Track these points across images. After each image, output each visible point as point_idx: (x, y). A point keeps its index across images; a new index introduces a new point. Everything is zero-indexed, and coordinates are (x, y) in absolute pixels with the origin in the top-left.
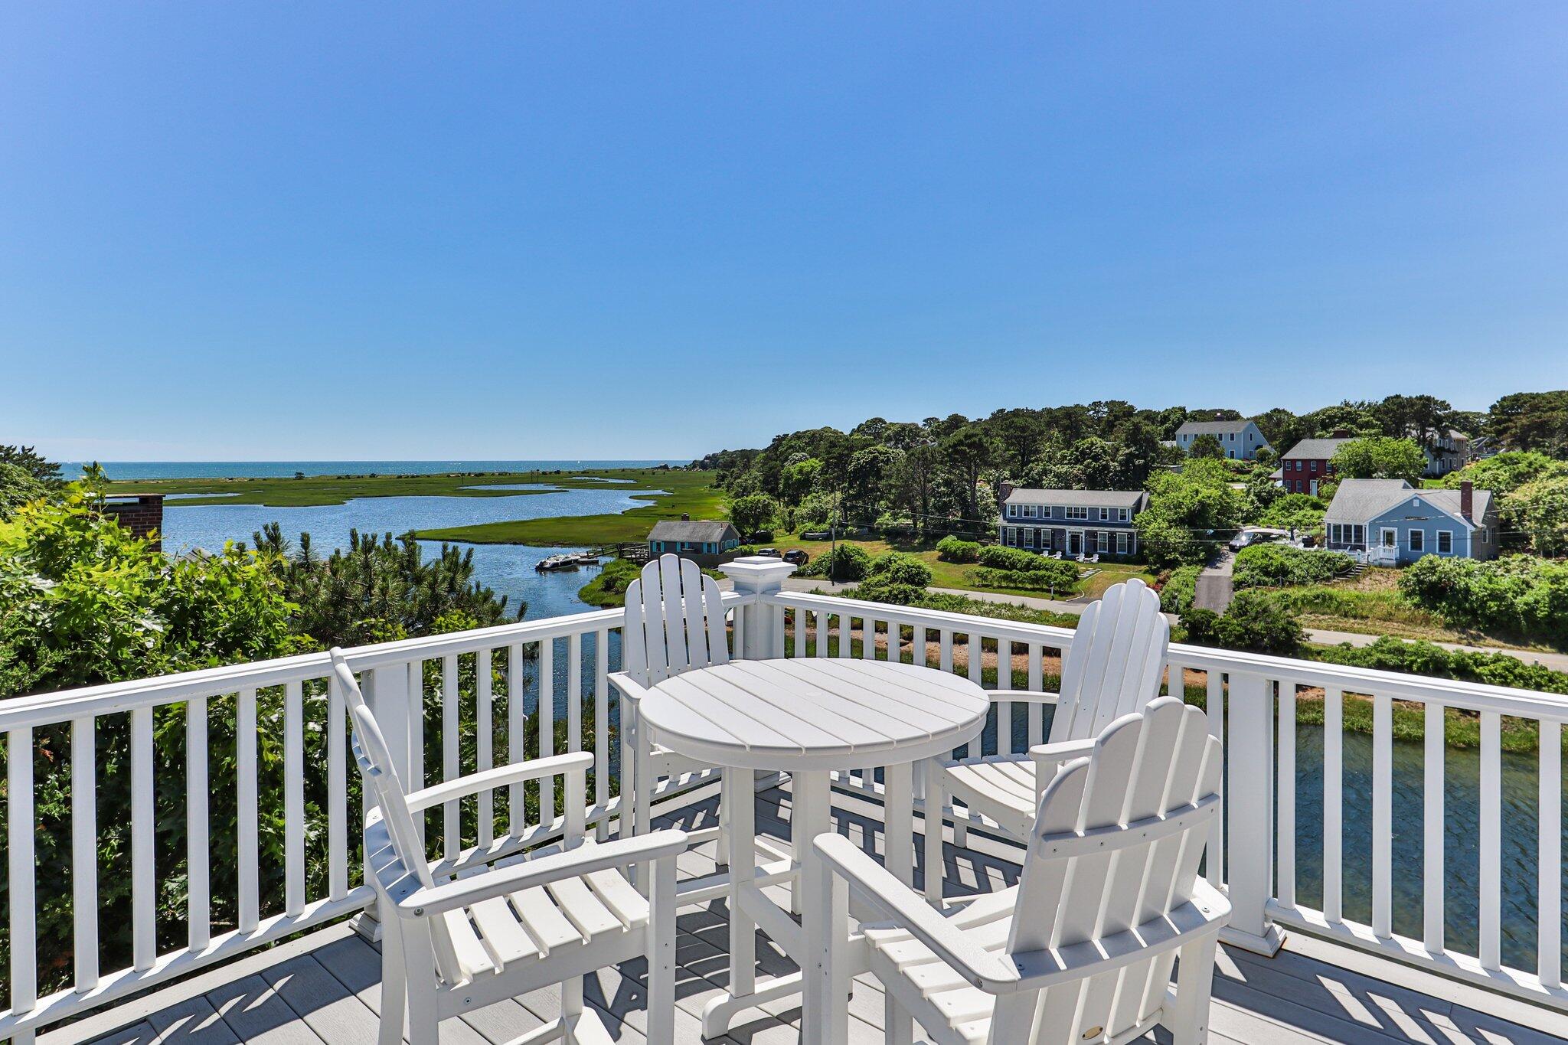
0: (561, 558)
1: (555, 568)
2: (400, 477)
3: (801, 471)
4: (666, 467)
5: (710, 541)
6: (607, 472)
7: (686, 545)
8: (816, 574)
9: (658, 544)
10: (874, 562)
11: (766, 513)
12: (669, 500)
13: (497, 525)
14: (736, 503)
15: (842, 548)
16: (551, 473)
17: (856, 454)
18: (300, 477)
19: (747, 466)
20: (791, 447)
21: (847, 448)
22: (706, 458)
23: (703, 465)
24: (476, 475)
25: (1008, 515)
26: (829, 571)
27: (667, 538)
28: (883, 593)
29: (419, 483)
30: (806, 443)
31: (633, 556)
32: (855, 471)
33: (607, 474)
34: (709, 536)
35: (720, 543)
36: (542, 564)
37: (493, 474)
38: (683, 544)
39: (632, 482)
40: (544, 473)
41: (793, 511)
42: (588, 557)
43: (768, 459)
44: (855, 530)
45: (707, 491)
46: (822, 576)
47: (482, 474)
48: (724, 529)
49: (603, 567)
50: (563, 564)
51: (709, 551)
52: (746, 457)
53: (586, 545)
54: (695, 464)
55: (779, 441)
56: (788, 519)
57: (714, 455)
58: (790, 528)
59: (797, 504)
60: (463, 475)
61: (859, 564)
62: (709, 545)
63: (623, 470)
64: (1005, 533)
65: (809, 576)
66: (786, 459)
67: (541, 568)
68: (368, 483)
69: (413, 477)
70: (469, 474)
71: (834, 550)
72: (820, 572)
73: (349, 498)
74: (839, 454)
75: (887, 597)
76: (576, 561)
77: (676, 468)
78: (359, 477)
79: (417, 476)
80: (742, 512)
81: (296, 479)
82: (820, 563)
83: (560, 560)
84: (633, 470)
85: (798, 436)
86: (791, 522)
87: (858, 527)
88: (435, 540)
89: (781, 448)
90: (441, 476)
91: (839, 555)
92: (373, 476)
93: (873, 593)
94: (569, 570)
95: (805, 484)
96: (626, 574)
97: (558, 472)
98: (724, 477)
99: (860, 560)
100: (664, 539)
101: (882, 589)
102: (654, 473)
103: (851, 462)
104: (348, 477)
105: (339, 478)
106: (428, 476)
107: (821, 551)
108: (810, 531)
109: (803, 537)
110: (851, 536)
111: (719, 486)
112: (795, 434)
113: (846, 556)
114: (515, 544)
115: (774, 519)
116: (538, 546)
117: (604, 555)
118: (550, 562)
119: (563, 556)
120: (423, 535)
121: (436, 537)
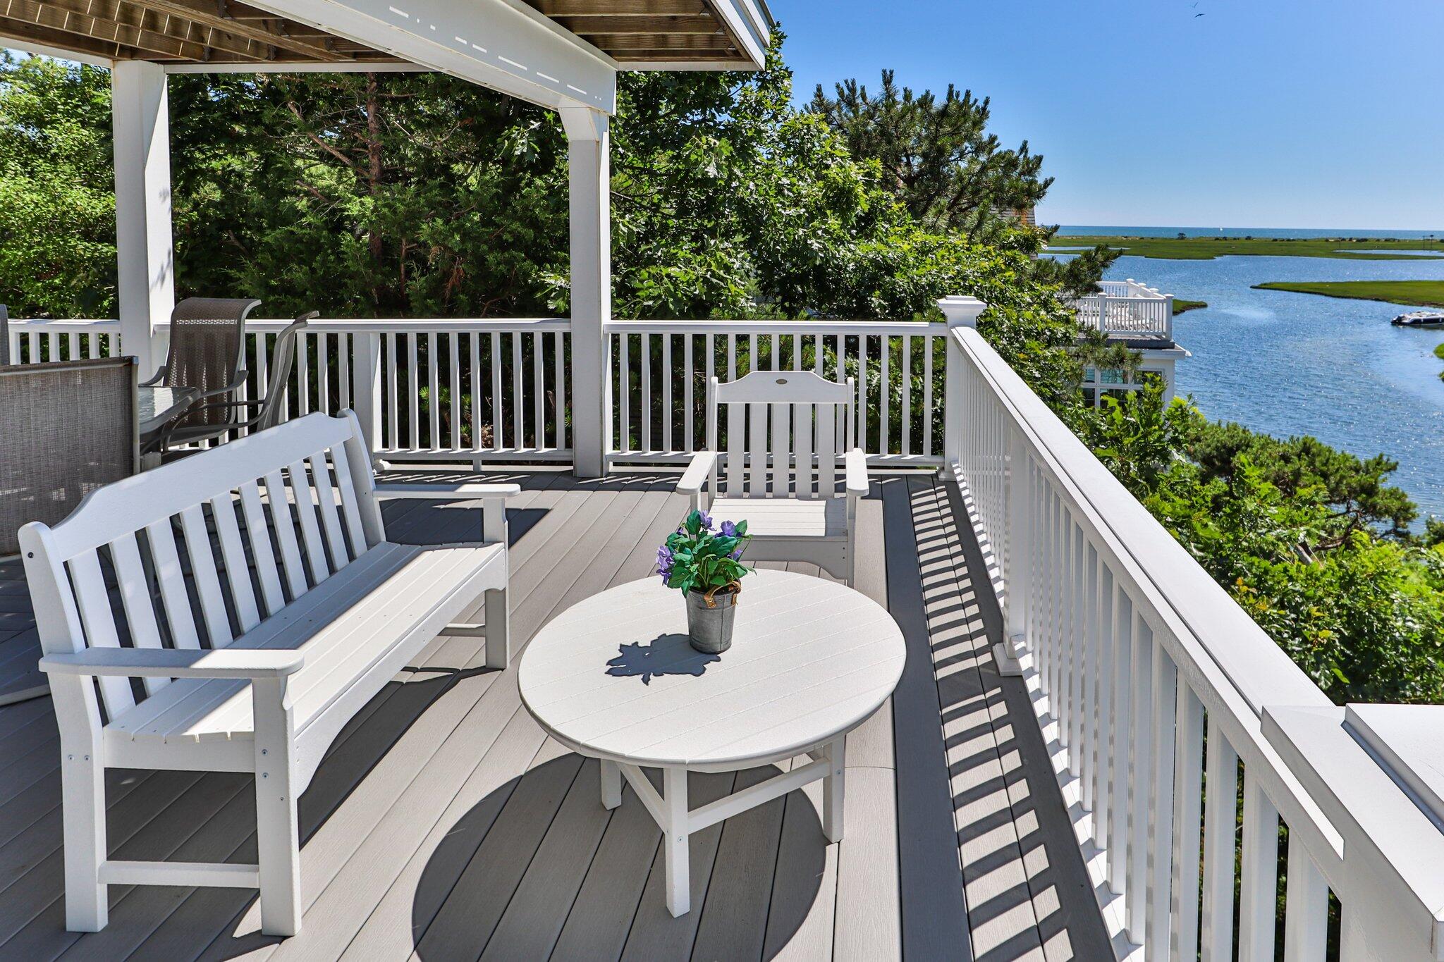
1: (1416, 324)
2: (1276, 240)
13: (1362, 283)
18: (1180, 236)
24: (1359, 241)
29: (1294, 245)
36: (1399, 320)
37: (1378, 240)
47: (1365, 240)
50: (1426, 321)
60: (1344, 240)
67: (1398, 322)
68: (1242, 244)
69: (1289, 240)
70: (1351, 239)
73: (1220, 255)
78: (1235, 239)
79: (1293, 240)
81: (1178, 239)
83: (1424, 317)
88: (1290, 292)
90: (1319, 240)
92: (1248, 238)
94: (1432, 329)
104: (1225, 239)
105: (1217, 239)
106: (1305, 240)
114: (1377, 300)
118: (1409, 318)
119: (1428, 313)
120: (1277, 286)
121: (1291, 288)
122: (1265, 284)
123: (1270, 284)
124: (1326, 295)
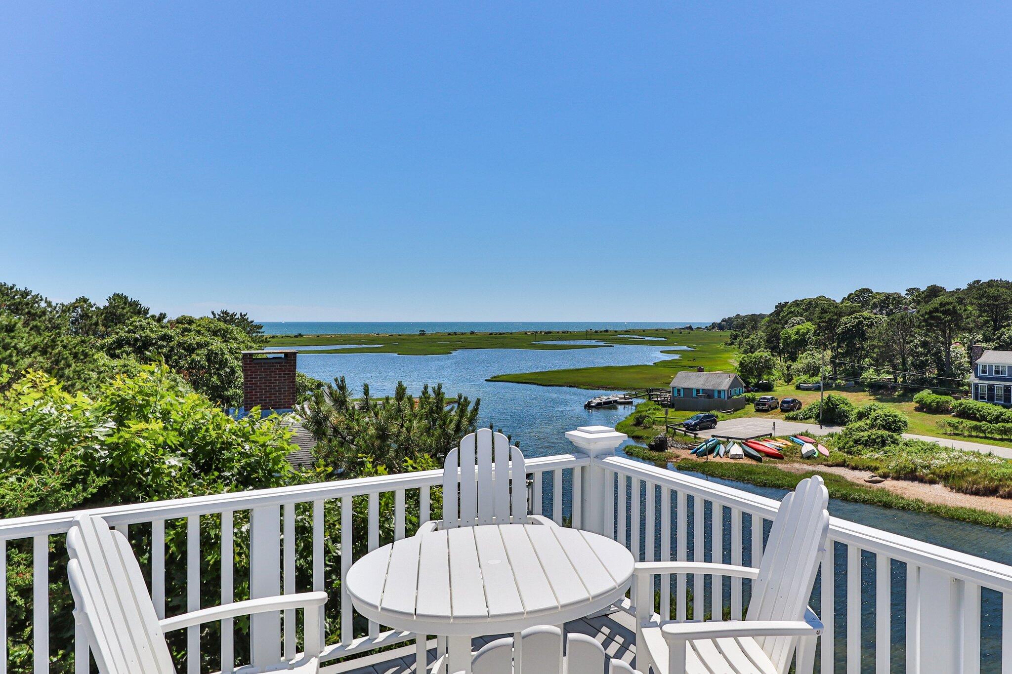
0: (604, 399)
1: (599, 406)
2: (491, 334)
3: (798, 333)
4: (690, 328)
5: (720, 388)
6: (644, 331)
7: (701, 392)
8: (807, 418)
9: (679, 390)
10: (856, 411)
11: (767, 367)
12: (691, 354)
13: (558, 372)
14: (743, 359)
15: (829, 398)
16: (601, 332)
17: (844, 319)
18: (423, 333)
19: (754, 328)
20: (791, 312)
21: (836, 314)
22: (723, 321)
23: (720, 327)
24: (546, 333)
25: (980, 373)
26: (818, 416)
27: (685, 385)
28: (863, 437)
29: (505, 338)
30: (803, 309)
31: (659, 399)
32: (844, 333)
33: (644, 333)
34: (719, 385)
35: (728, 390)
36: (589, 403)
37: (558, 332)
38: (698, 391)
39: (663, 339)
40: (596, 332)
41: (791, 365)
42: (625, 398)
43: (770, 321)
44: (843, 383)
45: (722, 348)
46: (812, 420)
47: (550, 332)
48: (732, 379)
49: (636, 406)
50: (605, 403)
51: (719, 397)
52: (754, 320)
53: (624, 389)
54: (714, 326)
55: (780, 307)
56: (786, 372)
57: (729, 318)
58: (789, 379)
59: (794, 360)
60: (536, 332)
61: (844, 412)
62: (719, 392)
63: (657, 330)
64: (977, 389)
65: (801, 420)
66: (786, 323)
67: (588, 406)
68: (469, 338)
69: (500, 334)
70: (541, 332)
71: (822, 399)
72: (811, 417)
73: (455, 350)
74: (829, 319)
75: (866, 441)
76: (616, 401)
77: (699, 328)
78: (462, 334)
79: (504, 334)
80: (747, 365)
81: (420, 335)
82: (811, 410)
83: (604, 400)
84: (665, 330)
85: (797, 303)
86: (788, 374)
87: (846, 381)
88: (512, 382)
89: (782, 313)
90: (520, 333)
91: (827, 403)
92: (472, 333)
93: (854, 437)
94: (610, 408)
95: (801, 343)
96: (653, 413)
97: (606, 331)
98: (736, 337)
99: (845, 408)
100: (683, 386)
101: (862, 434)
102: (681, 333)
103: (840, 326)
104: (455, 334)
105: (449, 334)
106: (511, 334)
107: (811, 400)
108: (804, 382)
109: (798, 387)
110: (839, 388)
111: (732, 344)
112: (794, 302)
113: (832, 404)
114: (571, 386)
115: (774, 371)
116: (588, 389)
117: (637, 397)
118: (595, 402)
119: (605, 397)
120: (505, 378)
121: (513, 380)
122: (495, 377)
123: (498, 377)
124: (538, 385)
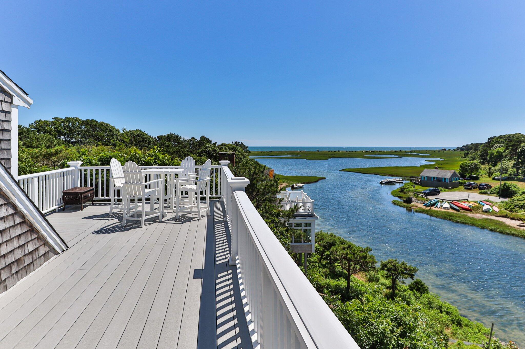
0: (389, 180)
1: (387, 183)
2: (347, 152)
3: (498, 152)
4: (445, 150)
5: (446, 177)
6: (420, 151)
7: (436, 178)
8: (492, 194)
9: (424, 177)
10: (521, 191)
11: (476, 168)
12: (441, 162)
13: (372, 168)
15: (505, 184)
16: (398, 151)
18: (318, 151)
19: (476, 150)
20: (497, 141)
21: (518, 142)
22: (463, 146)
23: (462, 149)
24: (371, 151)
26: (498, 193)
27: (428, 175)
28: (520, 204)
29: (353, 154)
30: (505, 140)
31: (415, 181)
32: (521, 152)
33: (420, 152)
35: (450, 178)
36: (382, 182)
37: (377, 151)
38: (434, 178)
39: (429, 155)
40: (396, 151)
41: (491, 168)
42: (399, 180)
43: (484, 146)
44: (522, 177)
45: (459, 159)
46: (495, 195)
47: (373, 151)
48: (452, 173)
49: (404, 184)
50: (389, 182)
51: (445, 181)
52: (476, 147)
53: (400, 176)
54: (458, 149)
55: (491, 139)
56: (488, 171)
57: (467, 145)
58: (490, 174)
59: (494, 165)
60: (367, 151)
61: (514, 191)
62: (445, 179)
63: (427, 151)
65: (489, 194)
66: (492, 146)
67: (381, 183)
68: (337, 153)
69: (351, 152)
70: (369, 151)
71: (501, 184)
72: (494, 193)
73: (330, 158)
74: (513, 144)
75: (522, 206)
76: (394, 181)
77: (449, 150)
79: (352, 152)
80: (464, 167)
81: (317, 152)
82: (495, 189)
83: (388, 181)
84: (431, 151)
85: (501, 137)
86: (490, 172)
88: (351, 172)
89: (492, 141)
91: (503, 186)
92: (339, 151)
93: (515, 204)
94: (391, 184)
95: (500, 157)
96: (410, 187)
97: (401, 151)
98: (468, 154)
99: (515, 189)
101: (520, 202)
102: (439, 152)
103: (519, 148)
104: (331, 151)
105: (329, 152)
106: (356, 152)
107: (496, 185)
108: (497, 176)
109: (494, 179)
110: (519, 180)
111: (465, 157)
112: (500, 136)
113: (506, 187)
114: (376, 174)
115: (480, 170)
116: (383, 176)
117: (406, 180)
118: (385, 181)
119: (389, 179)
120: (348, 170)
121: (351, 171)
122: (343, 169)
123: (345, 169)
124: (361, 173)
